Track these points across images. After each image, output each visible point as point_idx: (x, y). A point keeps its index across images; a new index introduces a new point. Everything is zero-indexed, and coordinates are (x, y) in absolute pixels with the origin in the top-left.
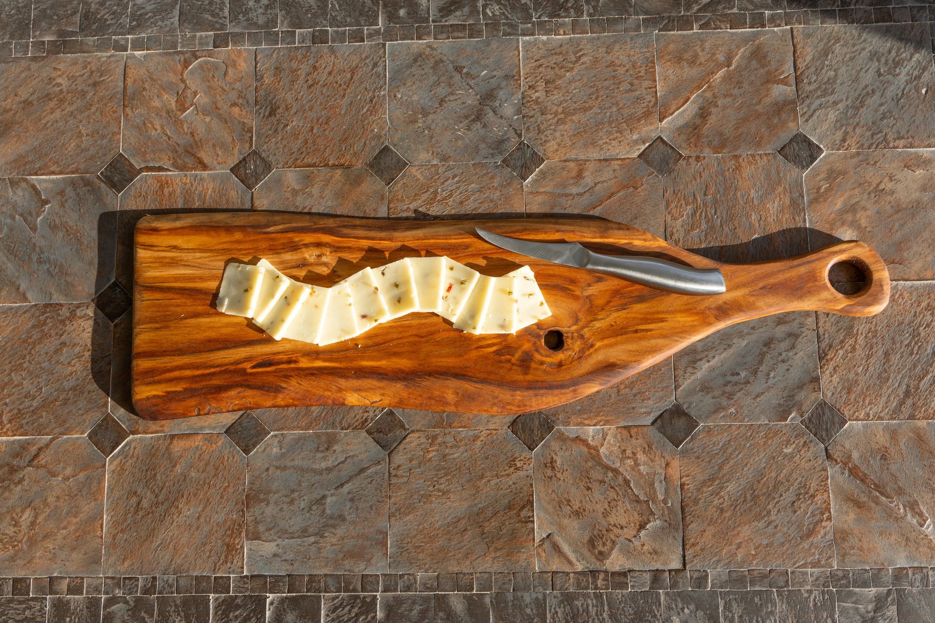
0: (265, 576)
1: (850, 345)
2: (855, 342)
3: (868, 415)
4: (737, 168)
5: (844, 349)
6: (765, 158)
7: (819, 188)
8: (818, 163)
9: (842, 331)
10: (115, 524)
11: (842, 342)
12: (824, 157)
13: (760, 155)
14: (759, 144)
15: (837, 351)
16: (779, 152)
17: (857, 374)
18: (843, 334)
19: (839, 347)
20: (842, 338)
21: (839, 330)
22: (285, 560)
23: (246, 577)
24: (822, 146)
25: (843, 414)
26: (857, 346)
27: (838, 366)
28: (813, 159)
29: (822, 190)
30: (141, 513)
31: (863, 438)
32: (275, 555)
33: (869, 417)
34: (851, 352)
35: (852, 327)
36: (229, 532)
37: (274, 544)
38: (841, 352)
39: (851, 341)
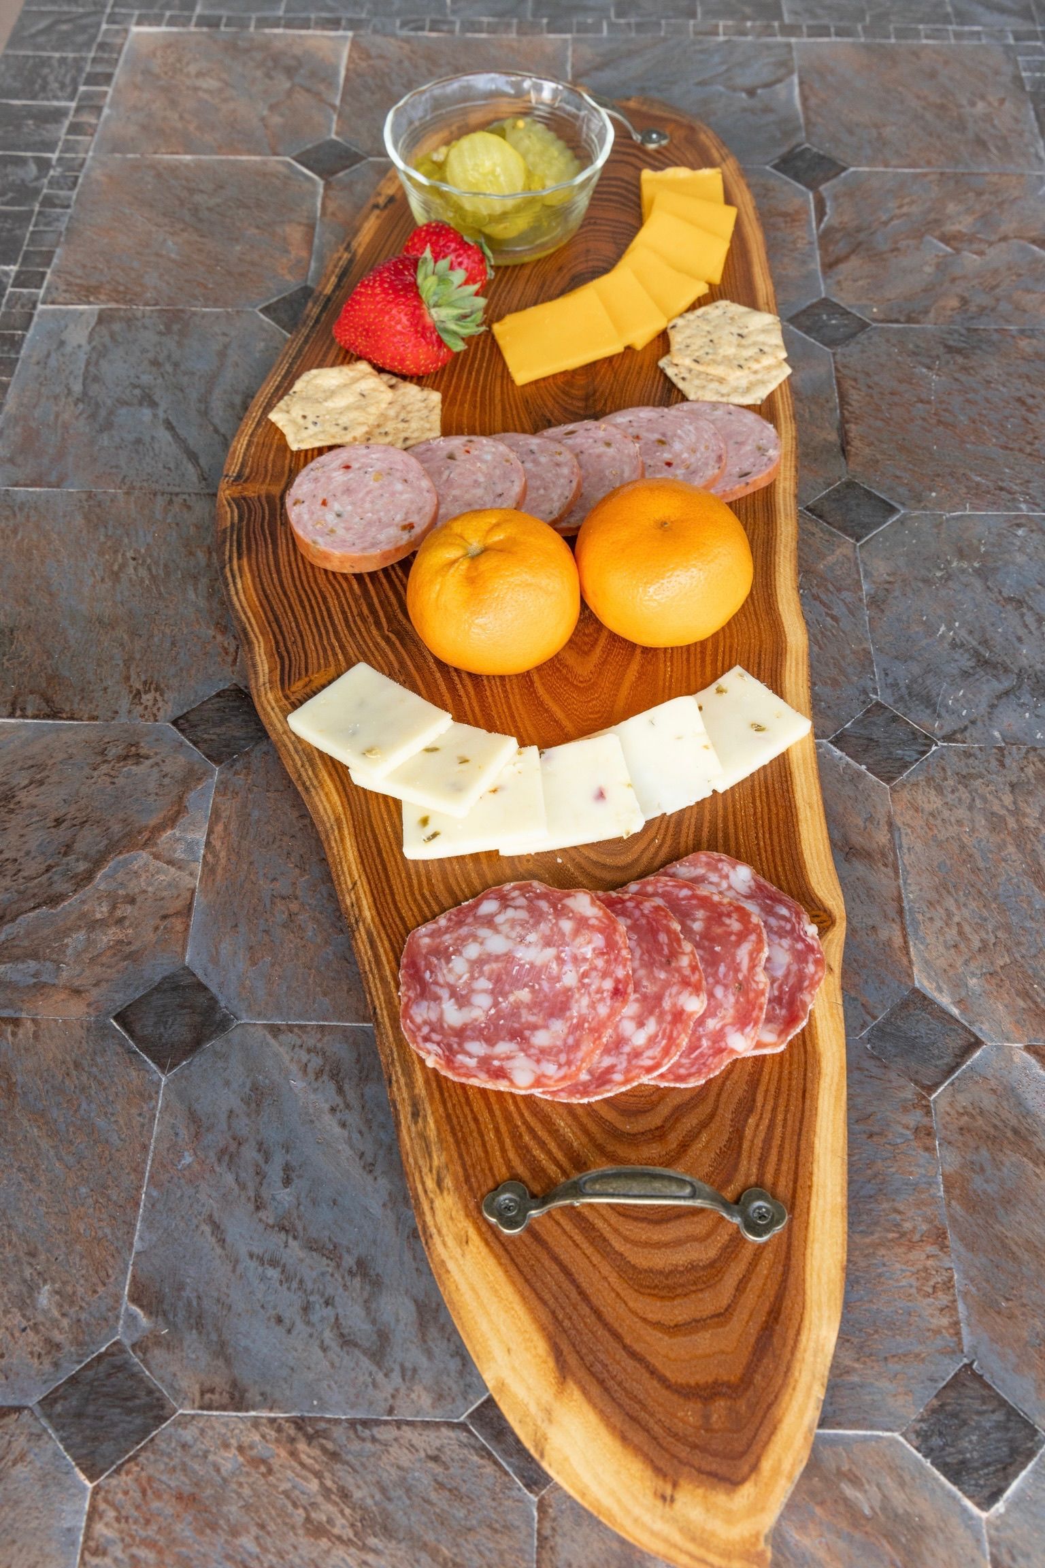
0: (26, 328)
1: (330, 1521)
2: (339, 1538)
3: (99, 1551)
4: (903, 1235)
5: (320, 1499)
6: (945, 1321)
7: (855, 1481)
8: (942, 1487)
9: (378, 1496)
10: (173, 169)
11: (345, 1495)
12: (965, 1510)
13: (951, 1308)
14: (987, 1307)
15: (318, 1475)
16: (969, 1366)
17: (235, 1532)
18: (369, 1502)
19: (329, 1483)
20: (357, 1494)
21: (383, 1490)
22: (48, 355)
23: (34, 307)
24: (1000, 1507)
25: (117, 1471)
26: (324, 1543)
27: (270, 1471)
28: (956, 1472)
29: (849, 1491)
30: (185, 194)
31: (34, 1524)
32: (62, 343)
33: (95, 1553)
34: (308, 1519)
35: (388, 1531)
36: (121, 288)
37: (84, 342)
38: (314, 1486)
39: (341, 1527)
